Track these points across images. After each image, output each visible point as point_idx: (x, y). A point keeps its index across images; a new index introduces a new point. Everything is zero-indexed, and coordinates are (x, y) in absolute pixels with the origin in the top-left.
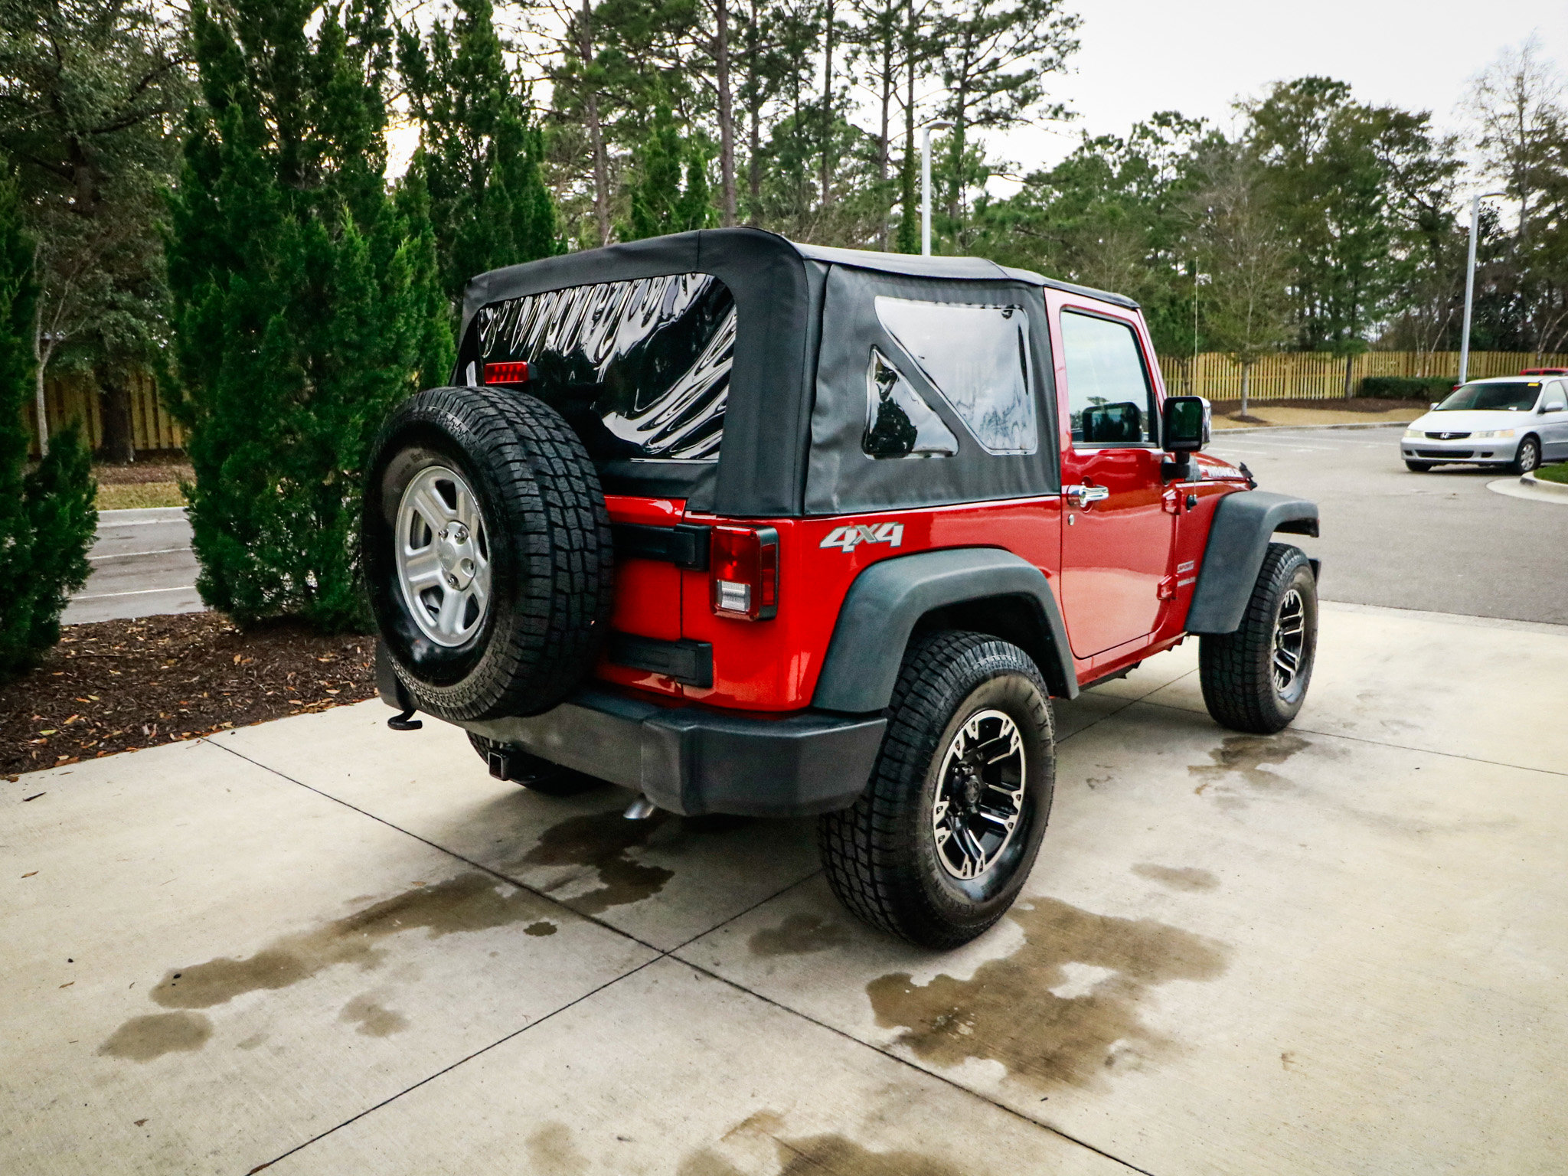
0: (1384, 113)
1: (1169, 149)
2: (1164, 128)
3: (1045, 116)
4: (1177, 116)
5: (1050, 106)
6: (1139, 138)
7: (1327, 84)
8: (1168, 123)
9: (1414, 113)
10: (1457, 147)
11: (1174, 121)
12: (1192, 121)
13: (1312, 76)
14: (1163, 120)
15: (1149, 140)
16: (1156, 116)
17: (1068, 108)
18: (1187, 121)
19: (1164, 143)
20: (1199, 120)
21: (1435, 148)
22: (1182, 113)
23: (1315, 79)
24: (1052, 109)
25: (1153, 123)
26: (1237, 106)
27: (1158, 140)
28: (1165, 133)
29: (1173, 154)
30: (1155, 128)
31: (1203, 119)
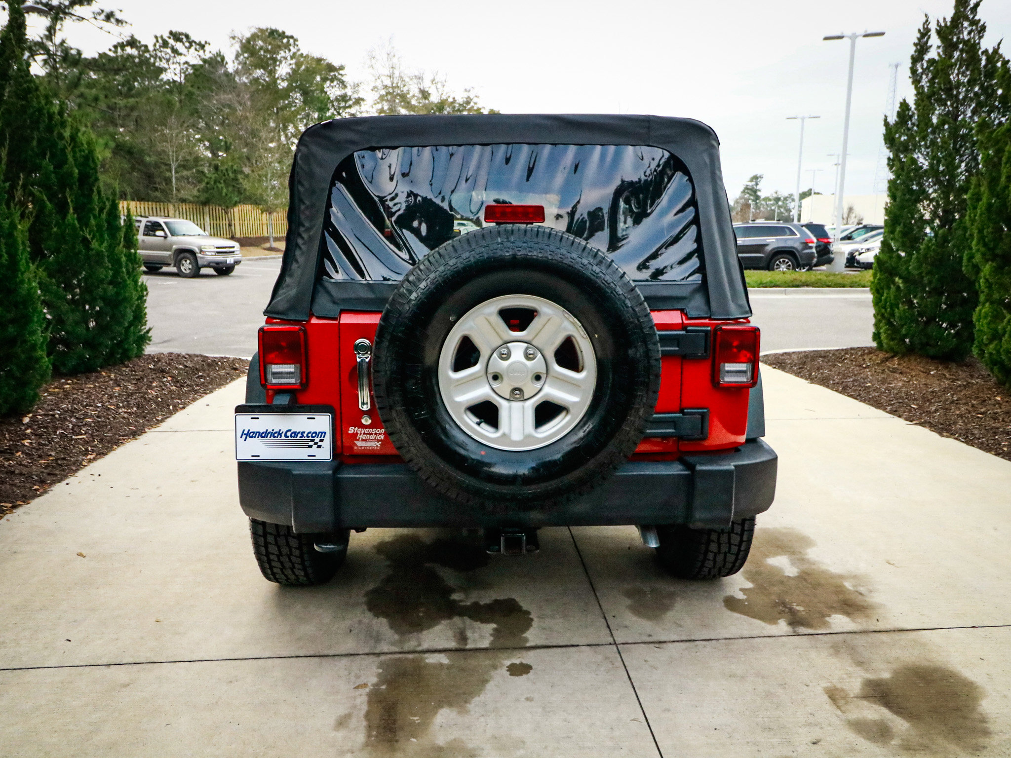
0: (319, 60)
1: (183, 59)
2: (178, 43)
3: (98, 17)
4: (187, 36)
5: (102, 11)
6: (160, 46)
7: (283, 35)
8: (180, 40)
9: (336, 64)
10: (360, 89)
11: (185, 40)
12: (197, 42)
13: (274, 28)
14: (176, 36)
15: (169, 51)
16: (171, 33)
17: (119, 16)
18: (193, 41)
19: (181, 54)
20: (203, 43)
21: (349, 87)
22: (190, 35)
23: (276, 31)
24: (104, 14)
25: (170, 38)
26: (234, 38)
27: (175, 51)
28: (179, 46)
29: (186, 63)
30: (171, 42)
31: (206, 42)
